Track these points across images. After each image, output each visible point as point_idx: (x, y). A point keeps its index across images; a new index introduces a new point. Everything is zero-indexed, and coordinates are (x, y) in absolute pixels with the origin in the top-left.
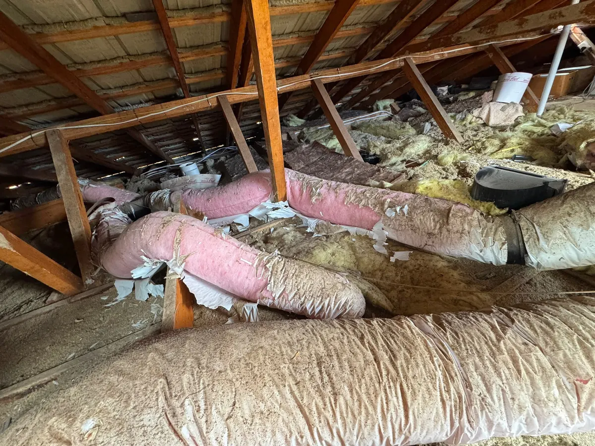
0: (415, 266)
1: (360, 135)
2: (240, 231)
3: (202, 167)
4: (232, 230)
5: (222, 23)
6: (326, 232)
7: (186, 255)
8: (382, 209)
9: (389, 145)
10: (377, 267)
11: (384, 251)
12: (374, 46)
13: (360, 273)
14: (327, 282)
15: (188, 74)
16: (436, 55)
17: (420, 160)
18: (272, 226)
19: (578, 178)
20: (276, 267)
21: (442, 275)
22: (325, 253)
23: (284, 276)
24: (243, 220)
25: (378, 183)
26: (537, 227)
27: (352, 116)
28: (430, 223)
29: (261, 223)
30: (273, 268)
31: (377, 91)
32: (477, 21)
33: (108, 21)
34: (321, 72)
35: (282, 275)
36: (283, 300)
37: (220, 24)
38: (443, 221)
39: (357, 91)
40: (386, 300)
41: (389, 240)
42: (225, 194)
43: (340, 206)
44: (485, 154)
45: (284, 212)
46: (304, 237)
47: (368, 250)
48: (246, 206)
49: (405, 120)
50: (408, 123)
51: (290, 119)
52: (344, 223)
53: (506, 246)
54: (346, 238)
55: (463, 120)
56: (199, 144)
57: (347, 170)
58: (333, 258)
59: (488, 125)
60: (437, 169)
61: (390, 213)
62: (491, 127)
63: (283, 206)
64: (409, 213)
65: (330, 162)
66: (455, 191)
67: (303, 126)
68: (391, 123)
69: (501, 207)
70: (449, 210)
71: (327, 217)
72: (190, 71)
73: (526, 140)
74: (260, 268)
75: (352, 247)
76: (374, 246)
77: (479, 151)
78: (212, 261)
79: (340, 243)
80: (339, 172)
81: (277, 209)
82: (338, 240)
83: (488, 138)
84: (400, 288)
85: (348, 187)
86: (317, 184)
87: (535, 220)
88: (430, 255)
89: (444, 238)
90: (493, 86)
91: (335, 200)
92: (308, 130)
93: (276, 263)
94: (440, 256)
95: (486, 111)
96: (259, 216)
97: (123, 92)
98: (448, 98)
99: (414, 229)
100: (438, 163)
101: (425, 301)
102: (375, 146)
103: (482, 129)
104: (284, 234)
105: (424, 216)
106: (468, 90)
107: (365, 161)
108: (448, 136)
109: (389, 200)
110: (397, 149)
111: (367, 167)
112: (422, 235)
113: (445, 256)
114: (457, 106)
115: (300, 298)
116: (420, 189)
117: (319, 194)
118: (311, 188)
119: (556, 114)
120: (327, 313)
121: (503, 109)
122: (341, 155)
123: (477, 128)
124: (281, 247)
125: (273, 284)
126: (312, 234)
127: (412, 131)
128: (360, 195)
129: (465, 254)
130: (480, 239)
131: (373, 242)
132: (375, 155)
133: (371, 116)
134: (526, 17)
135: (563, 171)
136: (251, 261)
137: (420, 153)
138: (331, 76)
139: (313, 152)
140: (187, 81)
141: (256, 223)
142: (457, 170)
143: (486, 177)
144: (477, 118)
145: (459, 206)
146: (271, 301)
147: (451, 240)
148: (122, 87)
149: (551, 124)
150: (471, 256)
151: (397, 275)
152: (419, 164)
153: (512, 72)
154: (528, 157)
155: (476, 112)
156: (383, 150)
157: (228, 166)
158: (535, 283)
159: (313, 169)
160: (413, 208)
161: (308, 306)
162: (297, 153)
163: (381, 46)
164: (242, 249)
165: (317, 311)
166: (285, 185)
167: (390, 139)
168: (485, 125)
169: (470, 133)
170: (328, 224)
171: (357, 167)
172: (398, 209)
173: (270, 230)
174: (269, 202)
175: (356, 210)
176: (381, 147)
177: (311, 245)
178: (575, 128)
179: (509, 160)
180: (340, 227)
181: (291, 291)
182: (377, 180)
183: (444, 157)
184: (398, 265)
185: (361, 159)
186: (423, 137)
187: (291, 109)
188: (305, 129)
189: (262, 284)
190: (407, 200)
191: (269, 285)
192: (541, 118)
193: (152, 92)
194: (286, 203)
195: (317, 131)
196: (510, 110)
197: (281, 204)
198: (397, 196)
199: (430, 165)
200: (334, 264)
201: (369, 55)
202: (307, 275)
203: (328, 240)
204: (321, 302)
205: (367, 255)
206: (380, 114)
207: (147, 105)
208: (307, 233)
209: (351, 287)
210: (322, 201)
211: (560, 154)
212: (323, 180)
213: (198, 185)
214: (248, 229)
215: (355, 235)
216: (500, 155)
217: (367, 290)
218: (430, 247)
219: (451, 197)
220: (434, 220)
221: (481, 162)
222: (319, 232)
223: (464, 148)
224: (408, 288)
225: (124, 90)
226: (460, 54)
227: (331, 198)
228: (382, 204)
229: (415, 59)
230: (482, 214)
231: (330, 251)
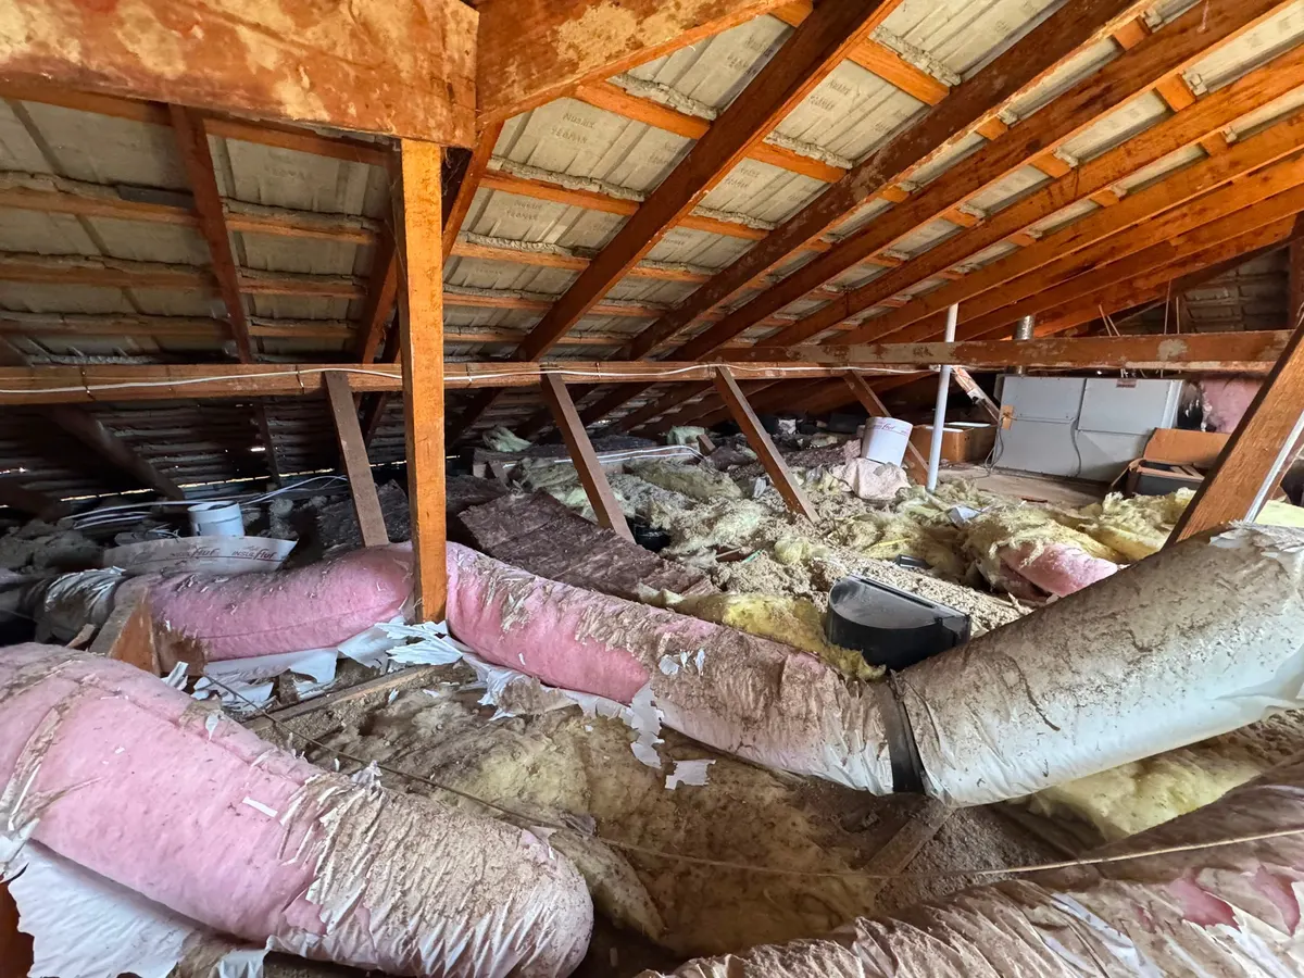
0: (719, 800)
1: (638, 485)
2: (302, 697)
3: (255, 516)
4: (278, 694)
5: (359, 246)
6: (528, 705)
7: (51, 792)
8: (653, 657)
9: (688, 512)
10: (635, 803)
11: (654, 761)
12: (662, 338)
13: (593, 822)
14: (492, 863)
15: (261, 317)
16: (768, 371)
17: (744, 549)
18: (393, 685)
19: (994, 607)
20: (352, 820)
21: (773, 825)
22: (512, 767)
23: (369, 850)
24: (321, 666)
25: (655, 593)
26: (932, 711)
27: (629, 447)
28: (747, 695)
29: (368, 675)
30: (342, 825)
31: (676, 410)
32: (825, 334)
33: (64, 185)
34: (561, 364)
35: (364, 847)
36: (350, 933)
37: (354, 247)
38: (771, 692)
39: (637, 403)
40: (646, 904)
41: (666, 731)
42: (281, 595)
43: (564, 641)
44: (854, 548)
45: (436, 649)
46: (470, 718)
47: (619, 757)
48: (336, 628)
49: (723, 469)
50: (727, 475)
51: (499, 435)
52: (571, 684)
53: (886, 752)
54: (573, 723)
55: (818, 481)
56: (265, 460)
57: (598, 557)
58: (531, 782)
59: (857, 496)
60: (775, 569)
61: (668, 667)
62: (863, 500)
63: (432, 634)
64: (707, 668)
65: (565, 537)
66: (796, 623)
67: (523, 453)
68: (698, 469)
69: (874, 663)
70: (782, 665)
71: (534, 670)
72: (268, 313)
73: (914, 529)
74: (300, 828)
75: (582, 749)
76: (633, 745)
77: (844, 541)
78: (143, 808)
79: (555, 737)
80: (580, 561)
81: (417, 640)
82: (552, 730)
83: (858, 519)
84: (680, 867)
85: (587, 598)
86: (521, 585)
87: (927, 696)
88: (751, 769)
89: (773, 731)
90: (861, 434)
91: (556, 626)
92: (534, 462)
93: (357, 807)
94: (772, 773)
95: (852, 472)
96: (367, 657)
97: (65, 324)
98: (795, 441)
99: (717, 707)
100: (776, 558)
101: (734, 903)
102: (662, 512)
103: (849, 501)
104: (420, 710)
105: (735, 678)
106: (827, 431)
107: (638, 540)
108: (792, 509)
109: (667, 636)
110: (703, 522)
111: (639, 555)
112: (733, 722)
113: (781, 773)
114: (807, 457)
115: (404, 922)
116: (731, 615)
117: (522, 611)
118: (505, 595)
119: (954, 491)
120: (478, 966)
121: (878, 472)
122: (591, 523)
123: (840, 499)
124: (405, 747)
125: (327, 880)
126: (492, 709)
127: (735, 491)
128: (610, 621)
129: (817, 769)
130: (841, 734)
131: (632, 735)
132: (660, 529)
133: (661, 452)
134: (885, 346)
135: (973, 592)
136: (278, 804)
137: (746, 534)
138: (582, 373)
139: (532, 511)
140: (252, 331)
141: (355, 675)
142: (809, 575)
143: (846, 598)
144: (840, 481)
145: (801, 658)
146: (311, 939)
147: (789, 737)
148: (63, 315)
149: (949, 507)
150: (827, 773)
151: (677, 828)
152: (743, 557)
153: (884, 416)
154: (920, 561)
155: (838, 471)
156: (677, 521)
157: (325, 521)
158: (950, 838)
159: (526, 547)
160: (714, 658)
161: (425, 946)
162: (497, 510)
163: (675, 340)
164: (259, 766)
165: (450, 961)
166: (445, 585)
167: (693, 501)
168: (853, 494)
169: (829, 506)
170: (534, 687)
171: (619, 553)
172: (684, 658)
173: (387, 694)
174: (398, 621)
175: (598, 656)
176: (673, 515)
177: (482, 744)
178: (979, 519)
179: (891, 564)
180: (560, 696)
181: (382, 898)
182: (654, 587)
183: (785, 547)
184: (683, 798)
185: (631, 539)
186: (750, 505)
187: (504, 418)
188: (526, 460)
189: (294, 880)
190: (703, 637)
191: (315, 885)
192: (935, 495)
193: (154, 338)
194: (442, 628)
195: (551, 468)
196: (888, 475)
197: (428, 628)
198: (685, 629)
199: (762, 561)
200: (532, 796)
201: (655, 350)
202: (439, 841)
203: (529, 728)
204: (467, 927)
205: (613, 771)
206: (680, 450)
207: (131, 361)
208: (481, 708)
209: (558, 873)
210: (526, 627)
211: (966, 560)
212: (537, 578)
213: (220, 564)
214: (328, 691)
215: (594, 717)
216: (876, 552)
217: (600, 877)
218: (749, 750)
219: (789, 635)
220: (754, 686)
221: (847, 563)
222: (509, 707)
223: (821, 532)
224: (699, 866)
225: (67, 321)
226: (805, 376)
227: (547, 623)
228: (654, 644)
229: (734, 371)
230: (841, 677)
231: (526, 760)
